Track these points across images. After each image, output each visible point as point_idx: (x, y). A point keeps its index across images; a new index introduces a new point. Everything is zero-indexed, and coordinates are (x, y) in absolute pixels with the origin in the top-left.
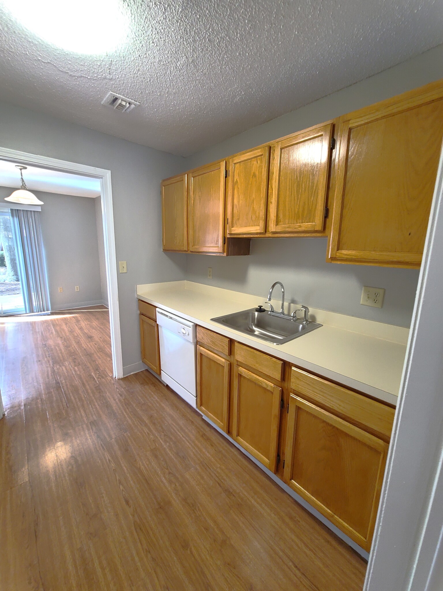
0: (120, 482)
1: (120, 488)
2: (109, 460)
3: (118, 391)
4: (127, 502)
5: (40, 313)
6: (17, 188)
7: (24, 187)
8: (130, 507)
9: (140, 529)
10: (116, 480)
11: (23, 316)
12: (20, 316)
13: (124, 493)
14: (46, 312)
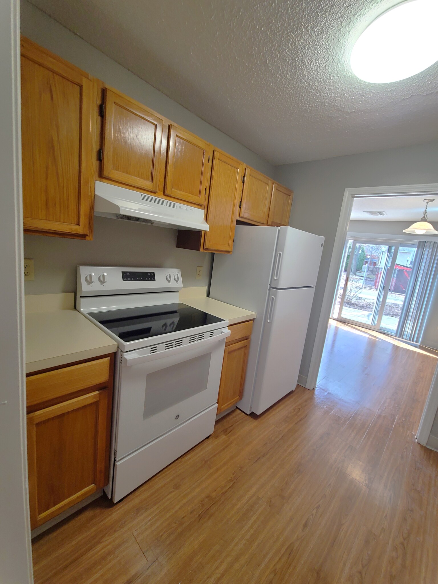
0: (318, 507)
1: (313, 510)
2: (330, 485)
3: (404, 452)
4: (305, 526)
5: (408, 341)
6: (414, 222)
7: (424, 219)
8: (303, 531)
9: (290, 554)
10: (318, 503)
11: (392, 338)
12: (390, 337)
13: (311, 517)
14: (414, 343)
